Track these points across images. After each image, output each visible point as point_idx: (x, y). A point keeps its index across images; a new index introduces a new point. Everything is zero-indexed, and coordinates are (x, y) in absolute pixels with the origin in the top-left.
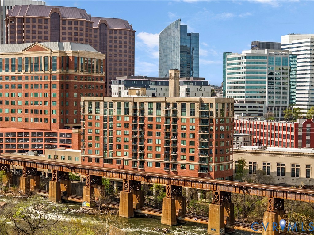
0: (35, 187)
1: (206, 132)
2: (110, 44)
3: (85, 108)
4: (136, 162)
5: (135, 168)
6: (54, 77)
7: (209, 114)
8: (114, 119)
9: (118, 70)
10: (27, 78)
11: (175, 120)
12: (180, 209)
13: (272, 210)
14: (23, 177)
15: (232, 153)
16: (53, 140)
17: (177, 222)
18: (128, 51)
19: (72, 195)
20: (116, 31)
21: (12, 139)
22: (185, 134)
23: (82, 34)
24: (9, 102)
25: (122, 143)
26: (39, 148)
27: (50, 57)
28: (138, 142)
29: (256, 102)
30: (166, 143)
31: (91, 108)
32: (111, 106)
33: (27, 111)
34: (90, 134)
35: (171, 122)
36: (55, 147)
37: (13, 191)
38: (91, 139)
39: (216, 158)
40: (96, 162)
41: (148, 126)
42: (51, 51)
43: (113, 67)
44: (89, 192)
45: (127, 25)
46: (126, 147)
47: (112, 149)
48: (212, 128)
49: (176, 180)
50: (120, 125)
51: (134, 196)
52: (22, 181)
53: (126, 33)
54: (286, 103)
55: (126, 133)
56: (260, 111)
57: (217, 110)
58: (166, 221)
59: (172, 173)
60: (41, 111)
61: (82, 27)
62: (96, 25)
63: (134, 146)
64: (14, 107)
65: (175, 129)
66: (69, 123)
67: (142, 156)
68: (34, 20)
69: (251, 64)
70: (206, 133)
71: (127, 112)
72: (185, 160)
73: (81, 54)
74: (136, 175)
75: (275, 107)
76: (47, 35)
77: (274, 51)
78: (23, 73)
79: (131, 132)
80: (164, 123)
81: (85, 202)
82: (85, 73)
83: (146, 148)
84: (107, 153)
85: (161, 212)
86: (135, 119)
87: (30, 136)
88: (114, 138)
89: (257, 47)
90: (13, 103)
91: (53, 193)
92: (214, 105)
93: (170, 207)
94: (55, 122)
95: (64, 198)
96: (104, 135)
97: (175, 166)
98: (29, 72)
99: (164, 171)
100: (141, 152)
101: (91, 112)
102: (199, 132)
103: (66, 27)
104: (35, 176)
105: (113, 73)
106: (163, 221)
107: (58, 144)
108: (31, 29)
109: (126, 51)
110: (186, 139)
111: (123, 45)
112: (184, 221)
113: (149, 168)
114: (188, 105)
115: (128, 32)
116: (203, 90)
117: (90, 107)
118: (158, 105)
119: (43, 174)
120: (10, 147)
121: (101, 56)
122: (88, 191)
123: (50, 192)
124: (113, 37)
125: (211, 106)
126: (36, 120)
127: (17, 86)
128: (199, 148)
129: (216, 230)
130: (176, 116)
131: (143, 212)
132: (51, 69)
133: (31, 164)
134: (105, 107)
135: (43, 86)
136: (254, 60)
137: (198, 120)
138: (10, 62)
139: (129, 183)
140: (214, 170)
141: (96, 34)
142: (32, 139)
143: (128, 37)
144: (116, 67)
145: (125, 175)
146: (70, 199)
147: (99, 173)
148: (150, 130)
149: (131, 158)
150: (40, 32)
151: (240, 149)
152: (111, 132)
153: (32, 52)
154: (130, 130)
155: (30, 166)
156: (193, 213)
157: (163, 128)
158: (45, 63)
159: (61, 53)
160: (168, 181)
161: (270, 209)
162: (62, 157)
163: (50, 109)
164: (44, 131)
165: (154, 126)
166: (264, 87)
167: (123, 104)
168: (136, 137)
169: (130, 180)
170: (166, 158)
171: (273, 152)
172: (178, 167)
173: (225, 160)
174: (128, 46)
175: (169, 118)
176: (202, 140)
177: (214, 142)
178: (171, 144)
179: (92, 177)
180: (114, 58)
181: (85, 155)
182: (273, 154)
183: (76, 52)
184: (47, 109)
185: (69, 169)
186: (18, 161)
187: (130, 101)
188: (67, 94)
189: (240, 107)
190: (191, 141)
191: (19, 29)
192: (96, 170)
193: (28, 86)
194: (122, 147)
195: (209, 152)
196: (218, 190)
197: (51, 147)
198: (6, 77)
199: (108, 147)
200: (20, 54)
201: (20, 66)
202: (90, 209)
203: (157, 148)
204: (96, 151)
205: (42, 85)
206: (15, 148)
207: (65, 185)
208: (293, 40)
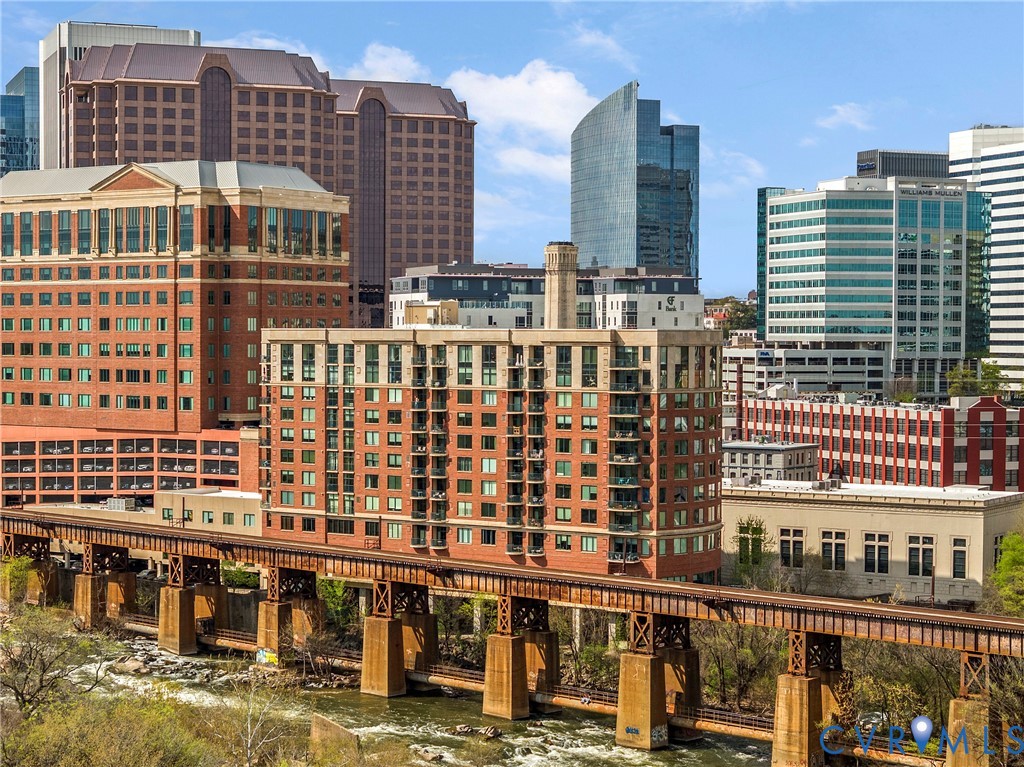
0: (121, 605)
1: (631, 434)
2: (395, 164)
3: (272, 364)
4: (424, 528)
5: (421, 546)
6: (187, 270)
7: (641, 381)
8: (359, 397)
9: (420, 245)
10: (104, 273)
11: (539, 398)
12: (540, 671)
13: (802, 670)
14: (83, 576)
15: (716, 501)
16: (184, 462)
17: (531, 709)
18: (451, 185)
19: (229, 629)
20: (413, 123)
21: (62, 462)
22: (568, 441)
23: (299, 134)
24: (53, 347)
25: (382, 471)
26: (141, 488)
27: (175, 207)
28: (429, 467)
29: (861, 346)
30: (511, 467)
31: (291, 363)
32: (350, 359)
33: (104, 375)
34: (287, 445)
35: (526, 404)
36: (188, 484)
37: (58, 619)
38: (291, 460)
39: (662, 515)
40: (304, 529)
41: (460, 419)
42: (178, 188)
43: (404, 236)
44: (275, 620)
45: (448, 105)
46: (395, 482)
47: (352, 490)
48: (648, 423)
49: (526, 580)
50: (377, 415)
52: (83, 587)
53: (444, 130)
54: (957, 346)
55: (392, 440)
56: (872, 373)
57: (663, 367)
58: (498, 705)
59: (529, 562)
60: (147, 374)
61: (300, 110)
62: (348, 106)
63: (418, 479)
64: (67, 362)
65: (540, 426)
66: (234, 412)
67: (443, 511)
68: (150, 91)
69: (843, 223)
70: (629, 438)
71: (395, 375)
72: (569, 520)
73: (270, 198)
74: (411, 567)
75: (921, 361)
76: (190, 139)
77: (916, 183)
78: (94, 259)
79: (408, 437)
80: (506, 408)
81: (262, 649)
82: (282, 255)
83: (453, 484)
84: (337, 503)
85: (481, 678)
86: (421, 395)
87: (115, 451)
88: (357, 457)
89: (875, 168)
90: (64, 349)
91: (170, 623)
92: (654, 352)
93: (508, 664)
94: (189, 408)
95: (205, 639)
96: (328, 445)
97: (538, 540)
98: (110, 255)
99: (505, 556)
100: (437, 497)
101: (290, 377)
102: (610, 437)
103: (249, 112)
104: (121, 571)
105: (404, 256)
106: (489, 707)
107: (199, 476)
108: (140, 120)
109: (444, 186)
110: (570, 459)
111: (436, 165)
112: (552, 706)
113: (464, 547)
114: (576, 354)
115: (452, 124)
116: (678, 307)
117: (287, 362)
118: (489, 354)
119: (150, 568)
120: (56, 486)
121: (335, 205)
122: (273, 617)
123: (161, 621)
124: (404, 141)
125: (647, 356)
126: (133, 402)
127: (74, 299)
128: (611, 484)
129: (642, 732)
130: (541, 388)
131: (433, 679)
132: (175, 244)
133: (108, 534)
134: (329, 362)
135: (153, 296)
136: (851, 211)
137: (605, 398)
138: (55, 223)
139: (390, 592)
140: (655, 553)
141: (349, 133)
142: (123, 461)
143: (452, 142)
144: (415, 236)
145: (380, 567)
146: (222, 642)
147: (305, 562)
148: (465, 430)
149: (409, 518)
150: (169, 130)
151: (757, 488)
152: (349, 437)
153: (119, 193)
154: (405, 432)
155: (104, 543)
156: (590, 684)
157: (503, 422)
158: (157, 227)
159: (205, 196)
160: (503, 585)
161: (797, 667)
162: (206, 514)
163: (173, 367)
164: (156, 437)
165: (477, 419)
166: (887, 299)
167: (383, 350)
168: (425, 452)
169: (393, 583)
170: (514, 515)
171: (854, 499)
172: (549, 543)
173: (693, 521)
174: (452, 171)
175: (521, 394)
176: (619, 460)
177: (654, 467)
178: (526, 473)
179: (286, 574)
180: (406, 207)
181: (273, 509)
182: (853, 503)
183: (252, 193)
184: (166, 368)
185: (219, 549)
186: (71, 527)
187: (406, 342)
188: (227, 322)
189: (807, 360)
190: (585, 462)
191: (103, 121)
192: (296, 553)
193: (110, 297)
194: (382, 482)
195: (640, 497)
196: (646, 610)
197: (176, 484)
198: (42, 269)
199: (340, 484)
200: (83, 199)
201: (84, 236)
202: (278, 671)
203: (487, 485)
204: (306, 496)
205: (151, 295)
206: (70, 489)
207: (207, 600)
208: (986, 145)
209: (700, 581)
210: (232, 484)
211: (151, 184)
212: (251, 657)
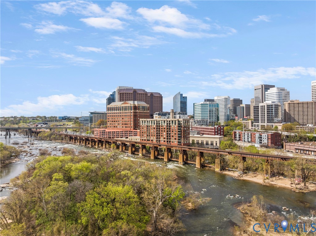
0: (125, 149)
2: (154, 101)
3: (141, 123)
4: (157, 140)
5: (157, 142)
6: (132, 113)
7: (181, 124)
8: (150, 126)
9: (157, 110)
10: (123, 113)
11: (170, 126)
12: (170, 156)
13: (199, 156)
15: (189, 137)
16: (131, 133)
17: (169, 160)
18: (160, 103)
20: (156, 97)
21: (118, 133)
22: (173, 131)
23: (144, 98)
26: (127, 136)
27: (130, 106)
29: (205, 120)
30: (167, 134)
32: (149, 122)
33: (123, 124)
34: (143, 132)
37: (118, 151)
39: (183, 139)
40: (144, 141)
42: (131, 104)
43: (155, 109)
45: (160, 95)
47: (150, 136)
48: (182, 129)
49: (169, 146)
50: (152, 128)
51: (156, 152)
52: (120, 147)
54: (216, 120)
56: (206, 123)
57: (183, 123)
58: (166, 160)
59: (169, 144)
60: (127, 124)
61: (144, 95)
62: (149, 95)
63: (157, 135)
64: (119, 123)
65: (170, 129)
66: (137, 128)
67: (159, 139)
68: (128, 93)
69: (203, 107)
70: (180, 130)
71: (154, 124)
72: (173, 139)
73: (141, 105)
75: (212, 122)
77: (211, 102)
80: (166, 127)
82: (142, 111)
83: (161, 136)
84: (148, 138)
85: (164, 157)
86: (157, 126)
87: (124, 132)
88: (150, 133)
89: (206, 101)
90: (118, 121)
91: (130, 151)
92: (182, 121)
93: (167, 155)
94: (132, 128)
95: (134, 153)
96: (147, 132)
97: (170, 142)
98: (123, 111)
99: (166, 143)
100: (159, 137)
101: (143, 124)
102: (178, 130)
103: (138, 96)
104: (125, 145)
105: (155, 111)
106: (165, 160)
107: (133, 135)
108: (127, 97)
110: (173, 133)
111: (158, 101)
112: (172, 160)
113: (162, 142)
114: (174, 121)
115: (160, 97)
116: (185, 116)
117: (143, 122)
118: (164, 121)
119: (128, 145)
121: (148, 106)
122: (141, 150)
124: (155, 99)
126: (126, 127)
127: (119, 116)
128: (178, 135)
129: (182, 163)
131: (159, 157)
132: (130, 110)
133: (123, 141)
134: (147, 123)
136: (204, 105)
137: (177, 126)
139: (154, 148)
140: (183, 143)
141: (149, 98)
143: (160, 99)
146: (136, 153)
147: (145, 144)
148: (162, 130)
150: (130, 98)
151: (194, 136)
152: (149, 131)
153: (124, 105)
154: (155, 130)
156: (176, 157)
157: (166, 129)
158: (128, 108)
159: (134, 105)
160: (166, 147)
162: (134, 139)
163: (130, 123)
164: (128, 131)
165: (163, 129)
166: (208, 115)
167: (153, 121)
168: (157, 132)
169: (154, 146)
170: (167, 139)
171: (205, 137)
172: (171, 142)
173: (187, 139)
175: (168, 126)
176: (179, 133)
177: (182, 134)
179: (142, 146)
180: (155, 106)
181: (141, 138)
183: (139, 104)
185: (135, 143)
187: (155, 120)
188: (136, 118)
189: (199, 122)
190: (175, 133)
191: (123, 97)
193: (123, 116)
194: (153, 135)
195: (181, 137)
196: (182, 149)
197: (131, 136)
198: (116, 113)
199: (148, 136)
200: (120, 105)
201: (121, 109)
202: (142, 156)
203: (164, 136)
204: (145, 137)
205: (128, 115)
206: (119, 137)
207: (134, 148)
208: (218, 98)
209: (188, 146)
210: (137, 136)
211: (128, 104)
212: (139, 155)
